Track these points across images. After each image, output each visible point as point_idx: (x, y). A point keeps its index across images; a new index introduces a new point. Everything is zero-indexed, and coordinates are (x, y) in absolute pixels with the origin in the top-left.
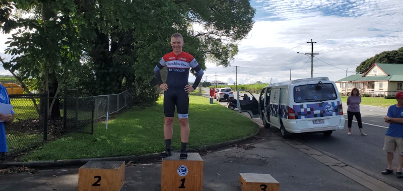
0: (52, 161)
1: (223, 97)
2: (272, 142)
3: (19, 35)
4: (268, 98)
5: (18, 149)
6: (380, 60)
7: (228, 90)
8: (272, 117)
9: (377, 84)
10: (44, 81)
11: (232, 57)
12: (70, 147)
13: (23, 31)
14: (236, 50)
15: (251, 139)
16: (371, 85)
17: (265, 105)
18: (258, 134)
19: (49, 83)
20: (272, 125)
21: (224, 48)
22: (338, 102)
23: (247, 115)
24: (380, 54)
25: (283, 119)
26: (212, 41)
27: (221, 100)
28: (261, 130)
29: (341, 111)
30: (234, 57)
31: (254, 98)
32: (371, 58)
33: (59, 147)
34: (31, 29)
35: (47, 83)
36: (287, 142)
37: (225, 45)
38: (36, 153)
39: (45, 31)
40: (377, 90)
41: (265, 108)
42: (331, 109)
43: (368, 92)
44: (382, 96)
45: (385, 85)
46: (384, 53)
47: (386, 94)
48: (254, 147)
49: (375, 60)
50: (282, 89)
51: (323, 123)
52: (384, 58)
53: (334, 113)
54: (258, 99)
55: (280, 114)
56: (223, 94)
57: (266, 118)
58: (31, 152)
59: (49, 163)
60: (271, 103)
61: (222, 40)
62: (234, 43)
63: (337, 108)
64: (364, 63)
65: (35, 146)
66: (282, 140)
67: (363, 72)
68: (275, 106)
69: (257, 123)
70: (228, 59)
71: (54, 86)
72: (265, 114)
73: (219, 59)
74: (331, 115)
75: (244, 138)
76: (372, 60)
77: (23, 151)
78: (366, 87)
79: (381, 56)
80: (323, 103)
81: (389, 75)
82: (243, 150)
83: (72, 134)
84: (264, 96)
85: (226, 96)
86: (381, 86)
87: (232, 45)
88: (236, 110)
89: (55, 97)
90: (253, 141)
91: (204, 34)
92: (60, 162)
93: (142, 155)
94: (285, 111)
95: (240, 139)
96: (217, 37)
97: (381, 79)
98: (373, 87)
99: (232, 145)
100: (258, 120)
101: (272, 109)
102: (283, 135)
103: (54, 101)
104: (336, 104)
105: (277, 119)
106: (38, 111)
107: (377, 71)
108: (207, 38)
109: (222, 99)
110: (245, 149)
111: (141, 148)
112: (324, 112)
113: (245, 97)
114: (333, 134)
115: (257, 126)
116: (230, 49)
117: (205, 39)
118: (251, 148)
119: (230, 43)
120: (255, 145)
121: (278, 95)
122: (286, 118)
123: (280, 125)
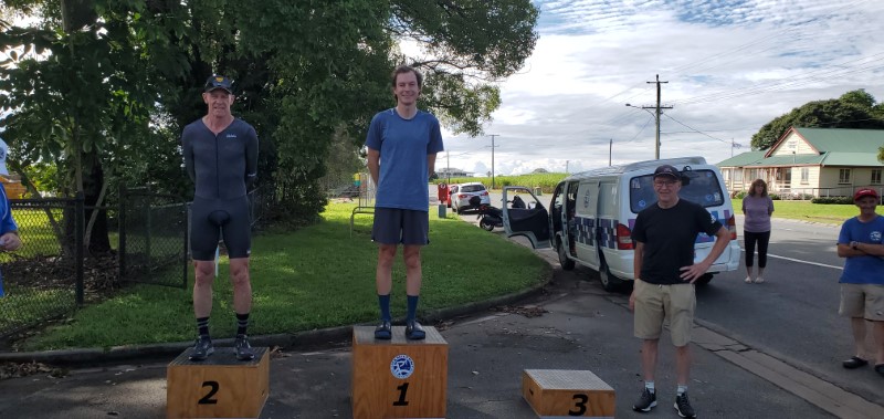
0: (98, 349)
1: (468, 204)
2: (583, 300)
3: (12, 66)
4: (571, 205)
5: (19, 324)
6: (803, 119)
7: (477, 188)
8: (580, 246)
9: (796, 173)
10: (71, 170)
11: (487, 115)
12: (137, 316)
13: (22, 57)
14: (495, 100)
15: (535, 295)
16: (784, 174)
17: (564, 220)
18: (551, 284)
19: (84, 174)
20: (579, 261)
21: (470, 94)
22: (727, 212)
23: (523, 241)
24: (803, 107)
25: (606, 250)
26: (443, 78)
27: (462, 211)
28: (556, 273)
30: (492, 114)
31: (539, 205)
32: (783, 117)
33: (112, 319)
34: (39, 51)
35: (79, 174)
36: (615, 300)
37: (471, 88)
38: (60, 330)
39: (73, 56)
40: (796, 185)
41: (565, 226)
43: (778, 189)
44: (808, 198)
45: (814, 173)
46: (811, 104)
47: (816, 194)
48: (545, 312)
49: (791, 121)
50: (602, 183)
52: (810, 114)
54: (547, 207)
55: (600, 238)
56: (466, 196)
57: (566, 248)
58: (49, 329)
59: (93, 354)
60: (577, 215)
61: (465, 78)
62: (492, 84)
64: (768, 128)
65: (58, 317)
66: (603, 296)
67: (766, 147)
68: (588, 222)
69: (546, 259)
70: (479, 120)
71: (95, 180)
72: (564, 239)
73: (459, 118)
75: (523, 292)
76: (785, 121)
77: (30, 328)
78: (773, 179)
79: (804, 113)
81: (821, 153)
82: (521, 319)
83: (139, 287)
84: (560, 200)
85: (475, 202)
86: (805, 176)
87: (486, 89)
88: (497, 233)
89: (98, 204)
90: (541, 298)
91: (425, 63)
92: (116, 351)
93: (301, 333)
94: (611, 231)
95: (514, 295)
96: (454, 71)
97: (804, 162)
98: (788, 178)
99: (495, 308)
100: (549, 253)
101: (581, 227)
102: (606, 284)
103: (94, 214)
104: (722, 216)
105: (593, 249)
106: (60, 237)
107: (796, 145)
108: (432, 72)
109: (466, 207)
110: (527, 316)
111: (297, 317)
113: (518, 202)
114: (712, 282)
115: (547, 265)
116: (483, 96)
117: (428, 74)
118: (540, 314)
119: (483, 83)
120: (546, 308)
121: (594, 198)
122: (612, 247)
123: (599, 262)
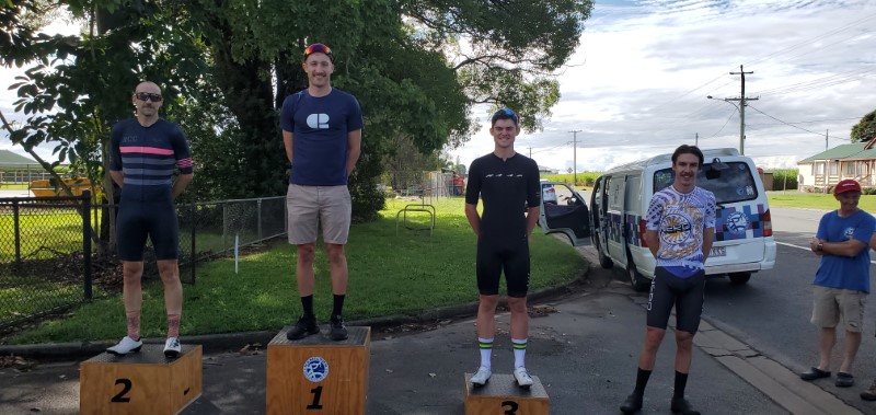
2: (603, 301)
4: (605, 201)
8: (612, 243)
11: (546, 110)
15: (555, 294)
17: (601, 216)
18: (578, 282)
21: (528, 89)
22: (760, 207)
25: (633, 247)
29: (765, 227)
30: (551, 109)
31: (578, 200)
37: (528, 83)
39: (94, 60)
41: (601, 224)
42: (743, 222)
48: (553, 312)
50: (628, 177)
51: (724, 254)
53: (750, 233)
54: (588, 203)
55: (627, 235)
57: (603, 245)
59: (71, 348)
60: (610, 211)
61: (523, 73)
62: (550, 78)
63: (757, 219)
64: (870, 118)
67: (868, 139)
68: (617, 218)
69: (587, 256)
70: (538, 116)
72: (601, 236)
74: (743, 236)
77: (29, 322)
78: (873, 172)
80: (723, 208)
84: (599, 195)
87: (545, 83)
91: (478, 60)
94: (635, 228)
96: (511, 66)
101: (611, 224)
102: (634, 283)
104: (755, 211)
105: (621, 246)
112: (726, 229)
114: (752, 281)
115: (583, 262)
116: (541, 91)
117: (484, 70)
120: (556, 308)
121: (622, 193)
122: (637, 244)
123: (626, 261)
